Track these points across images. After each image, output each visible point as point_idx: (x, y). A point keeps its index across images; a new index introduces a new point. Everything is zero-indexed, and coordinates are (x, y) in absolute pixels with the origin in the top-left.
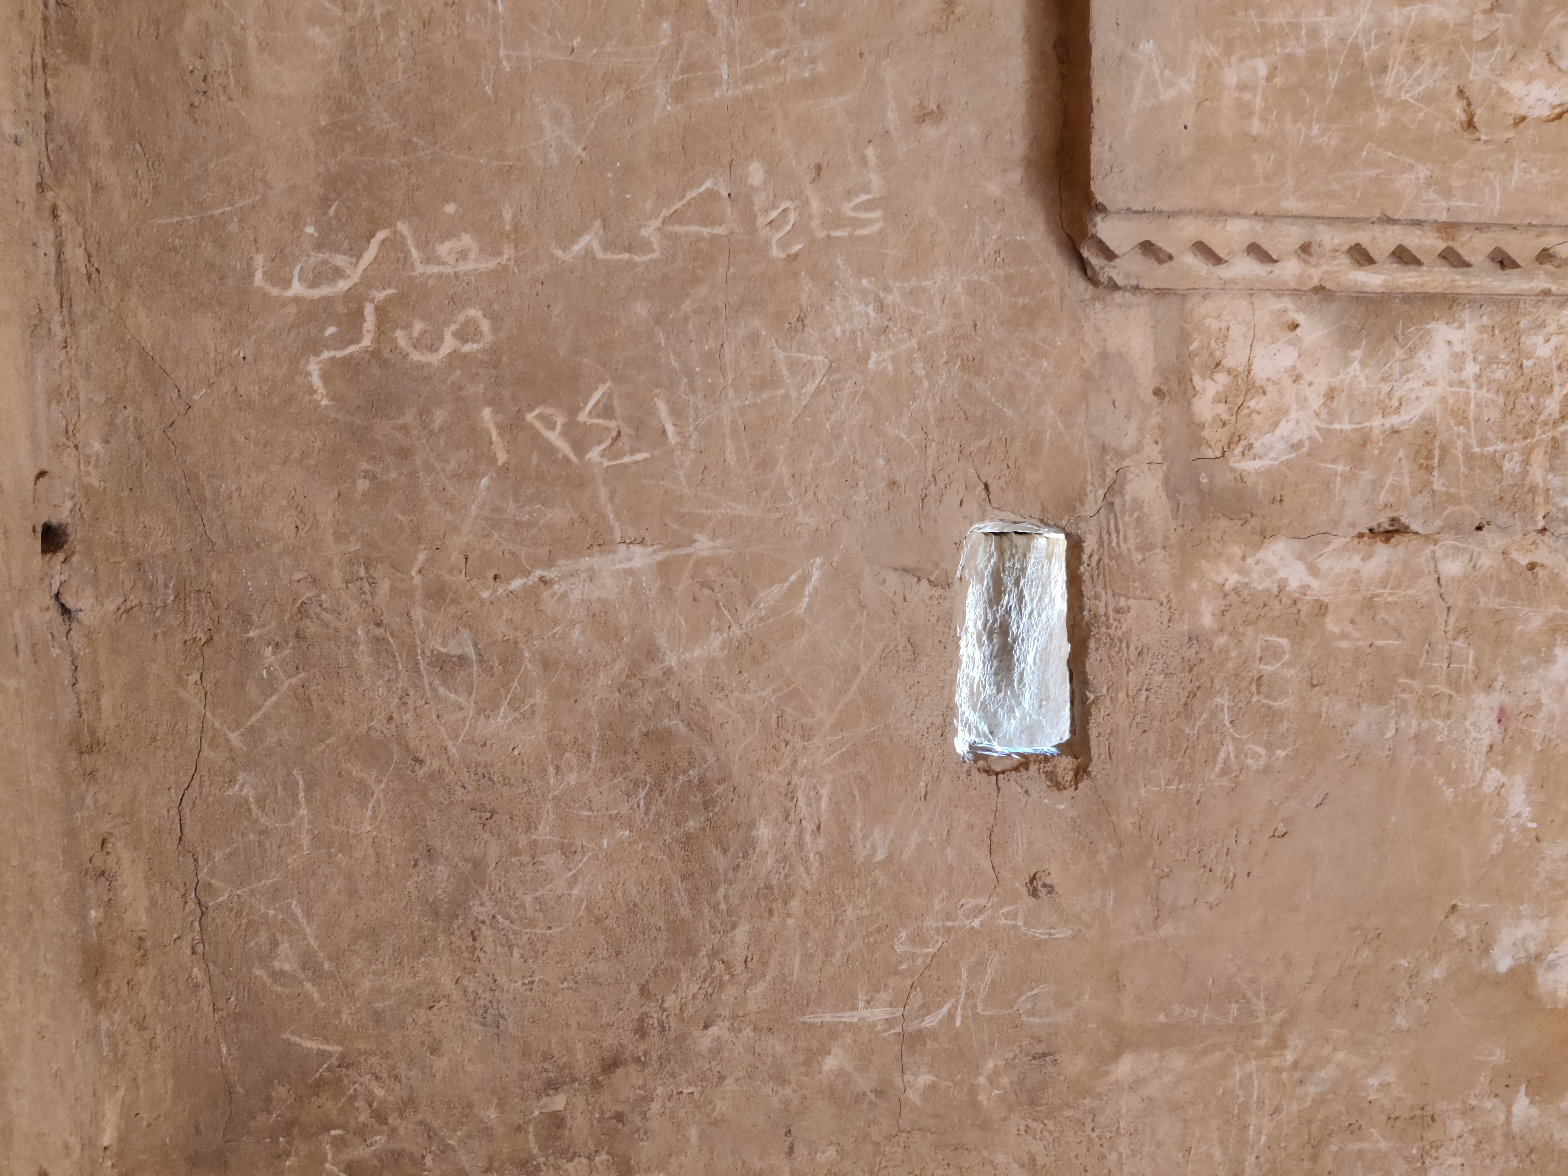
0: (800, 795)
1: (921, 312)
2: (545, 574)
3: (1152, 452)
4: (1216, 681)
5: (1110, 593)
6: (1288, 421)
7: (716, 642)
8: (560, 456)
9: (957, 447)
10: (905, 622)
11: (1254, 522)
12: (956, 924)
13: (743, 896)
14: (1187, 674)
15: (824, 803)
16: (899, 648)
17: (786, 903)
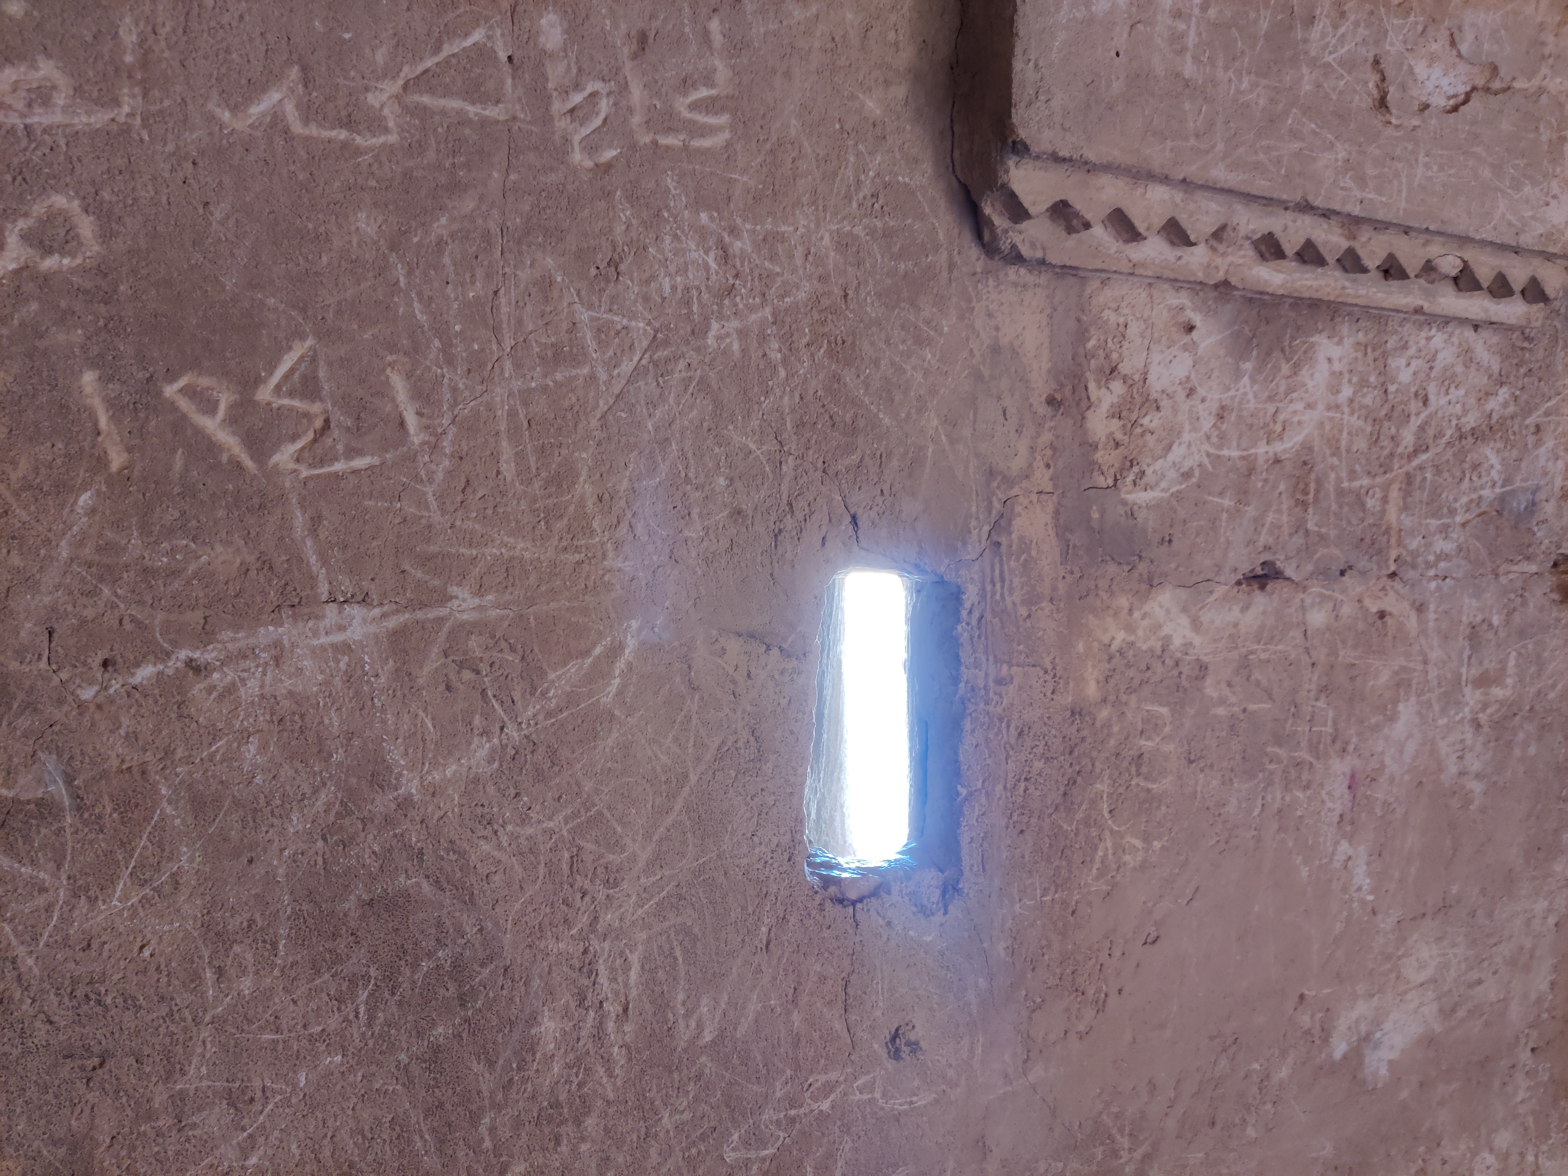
0: (602, 968)
1: (778, 269)
2: (196, 655)
3: (1042, 478)
4: (1097, 764)
5: (991, 658)
6: (1180, 444)
7: (481, 749)
8: (224, 458)
9: (820, 464)
10: (749, 708)
11: (1142, 567)
12: (802, 1111)
13: (517, 1124)
14: (1067, 757)
15: (634, 975)
16: (740, 744)
17: (578, 1123)
